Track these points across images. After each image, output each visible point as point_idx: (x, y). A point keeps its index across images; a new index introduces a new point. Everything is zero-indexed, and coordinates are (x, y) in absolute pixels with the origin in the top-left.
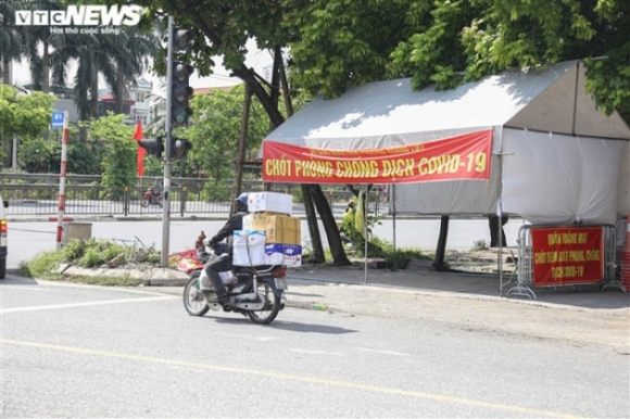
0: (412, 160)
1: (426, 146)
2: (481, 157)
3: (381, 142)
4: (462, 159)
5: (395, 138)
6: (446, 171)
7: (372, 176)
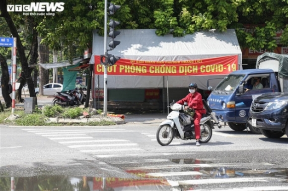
0: (196, 66)
1: (203, 61)
2: (234, 66)
3: (176, 59)
4: (224, 66)
5: (184, 57)
6: (217, 71)
7: (173, 72)
